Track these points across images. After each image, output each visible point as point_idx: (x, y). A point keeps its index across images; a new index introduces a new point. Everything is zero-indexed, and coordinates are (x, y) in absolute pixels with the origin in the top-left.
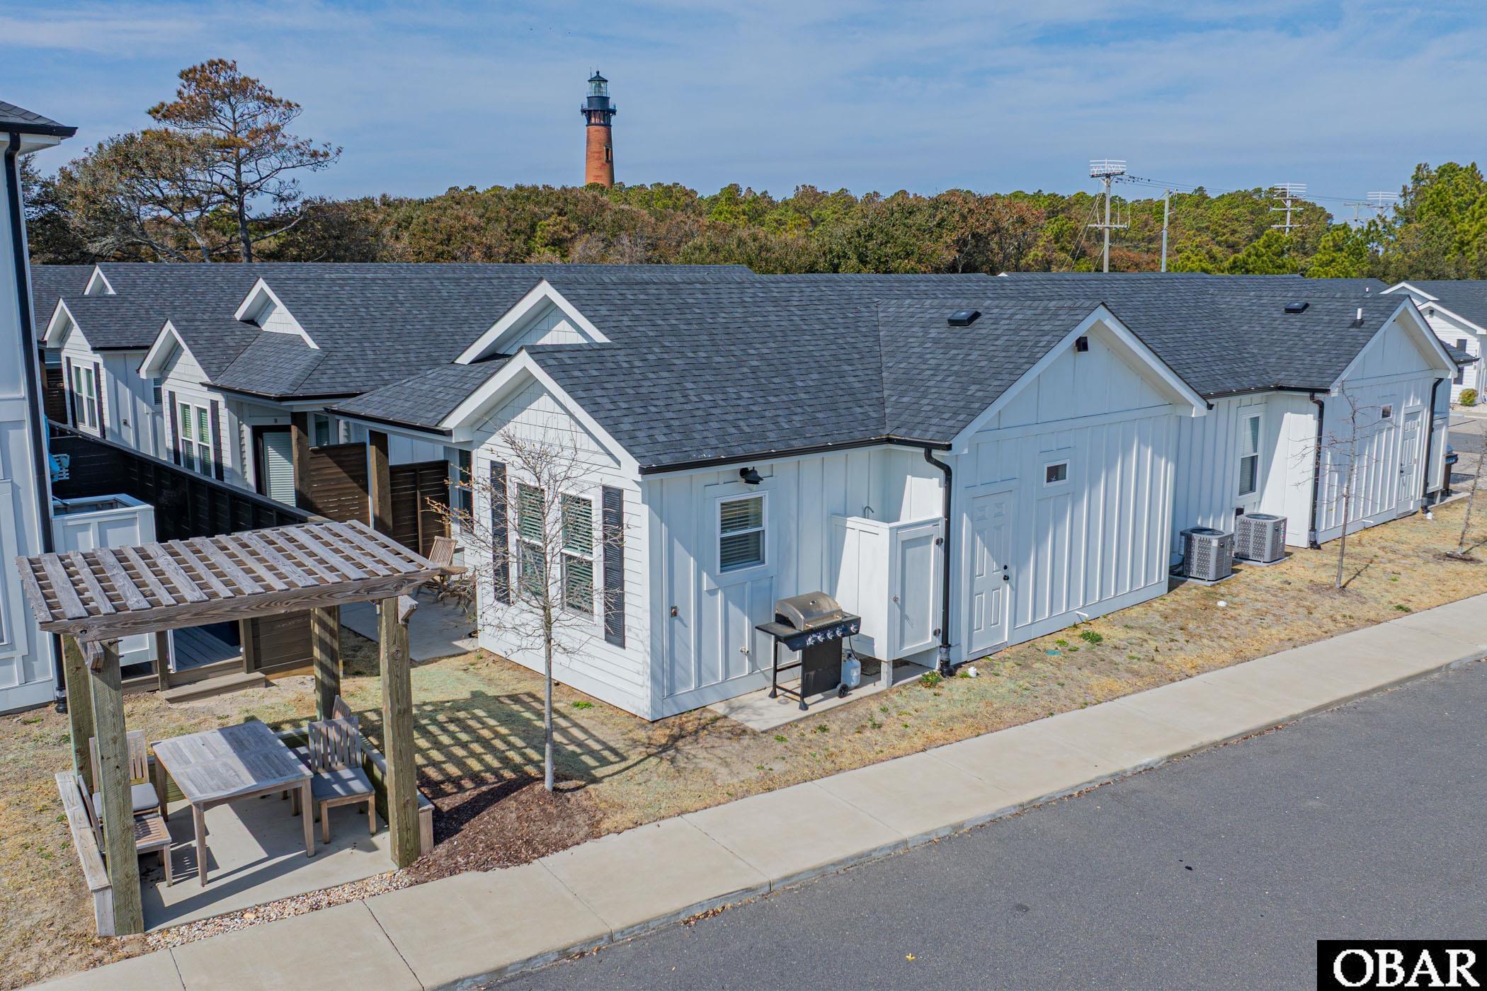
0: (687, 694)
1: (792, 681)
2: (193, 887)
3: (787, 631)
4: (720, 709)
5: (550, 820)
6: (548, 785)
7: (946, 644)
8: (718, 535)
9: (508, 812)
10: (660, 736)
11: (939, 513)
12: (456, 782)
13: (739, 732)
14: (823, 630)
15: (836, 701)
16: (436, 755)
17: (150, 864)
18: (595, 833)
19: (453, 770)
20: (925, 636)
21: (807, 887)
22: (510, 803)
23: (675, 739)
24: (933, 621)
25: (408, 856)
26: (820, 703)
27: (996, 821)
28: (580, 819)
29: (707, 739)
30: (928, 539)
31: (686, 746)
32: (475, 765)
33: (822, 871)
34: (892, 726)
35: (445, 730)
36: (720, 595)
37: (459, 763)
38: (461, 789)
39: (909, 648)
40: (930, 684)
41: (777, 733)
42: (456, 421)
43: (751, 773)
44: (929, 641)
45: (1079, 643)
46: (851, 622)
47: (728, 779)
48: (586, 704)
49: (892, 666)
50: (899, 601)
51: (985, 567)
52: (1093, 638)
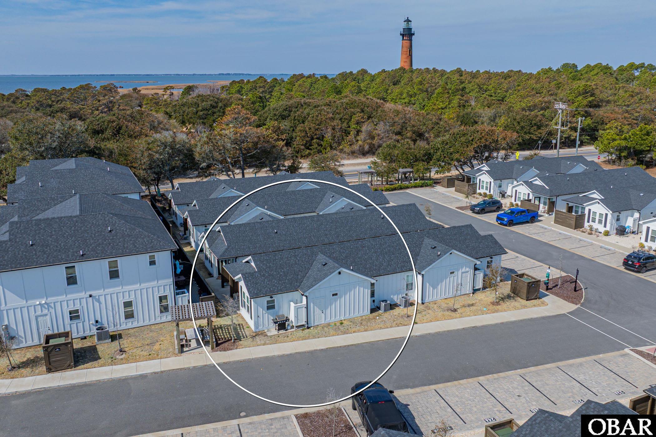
0: (261, 328)
1: (277, 328)
2: (187, 349)
3: (276, 321)
4: (266, 331)
5: (231, 346)
6: (233, 341)
7: (307, 324)
8: (266, 305)
9: (226, 345)
10: (254, 334)
11: (305, 303)
12: (222, 339)
13: (267, 335)
14: (282, 321)
15: (285, 332)
16: (222, 334)
17: (182, 346)
18: (237, 349)
19: (223, 337)
20: (303, 322)
21: (258, 359)
22: (227, 343)
23: (256, 335)
24: (304, 319)
25: (212, 348)
26: (282, 332)
27: (291, 354)
28: (236, 346)
29: (260, 336)
30: (303, 307)
31: (257, 337)
32: (226, 336)
33: (261, 358)
34: (290, 337)
35: (225, 330)
36: (267, 314)
37: (224, 336)
38: (222, 340)
39: (299, 324)
40: (303, 330)
41: (271, 336)
42: (236, 278)
43: (263, 342)
44: (304, 323)
45: (338, 324)
46: (287, 320)
47: (259, 343)
48: (249, 327)
49: (297, 327)
50: (297, 317)
51: (318, 311)
52: (342, 324)
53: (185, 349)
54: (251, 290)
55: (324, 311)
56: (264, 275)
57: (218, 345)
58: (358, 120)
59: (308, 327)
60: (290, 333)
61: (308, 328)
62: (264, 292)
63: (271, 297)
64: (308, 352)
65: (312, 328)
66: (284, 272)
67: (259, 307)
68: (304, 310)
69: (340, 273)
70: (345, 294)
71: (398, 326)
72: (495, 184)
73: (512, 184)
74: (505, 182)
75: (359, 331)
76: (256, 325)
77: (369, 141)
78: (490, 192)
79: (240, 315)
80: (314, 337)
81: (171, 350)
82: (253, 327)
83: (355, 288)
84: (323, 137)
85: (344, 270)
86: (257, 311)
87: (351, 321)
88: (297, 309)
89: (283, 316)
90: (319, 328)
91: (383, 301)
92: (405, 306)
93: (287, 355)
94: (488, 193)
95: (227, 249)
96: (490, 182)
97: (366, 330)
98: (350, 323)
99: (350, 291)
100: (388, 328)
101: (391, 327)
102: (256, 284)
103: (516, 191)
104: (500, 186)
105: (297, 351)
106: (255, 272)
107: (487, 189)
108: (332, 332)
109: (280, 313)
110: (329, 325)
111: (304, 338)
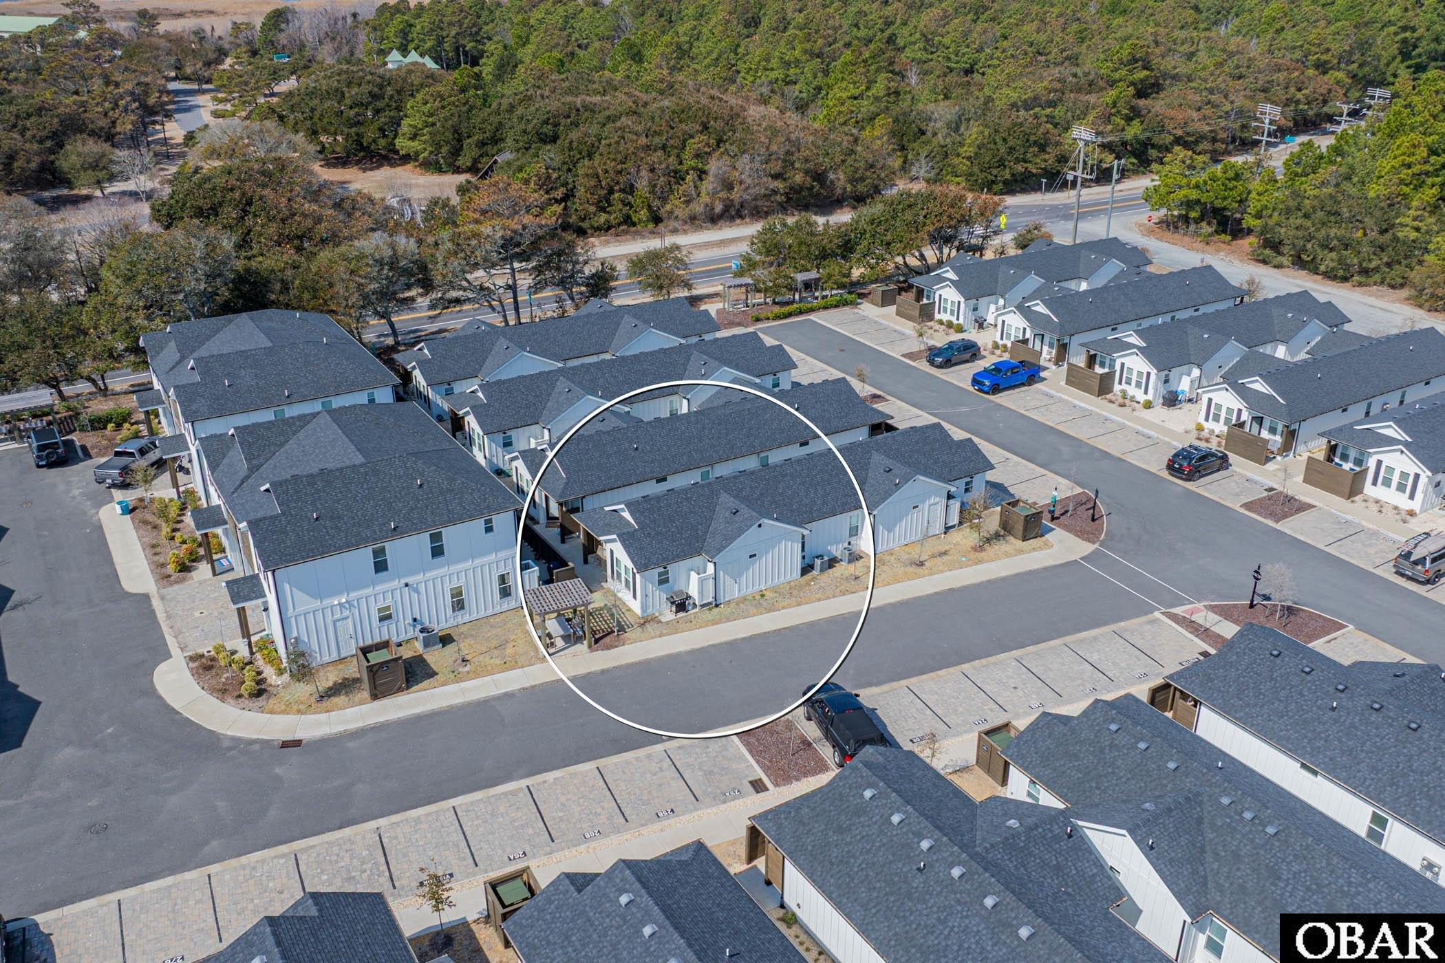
0: (649, 611)
1: (674, 610)
3: (672, 600)
4: (657, 614)
5: (616, 641)
6: (615, 634)
7: (716, 600)
8: (657, 579)
9: (607, 639)
10: (642, 621)
11: (713, 571)
12: (599, 631)
13: (660, 622)
14: (680, 600)
15: (684, 614)
16: (595, 624)
18: (625, 645)
19: (598, 628)
20: (709, 598)
21: (661, 659)
22: (608, 637)
23: (645, 622)
24: (712, 594)
25: (590, 647)
26: (681, 615)
28: (621, 641)
29: (652, 623)
30: (709, 578)
31: (647, 625)
32: (603, 627)
33: (663, 657)
34: (694, 622)
35: (598, 617)
36: (658, 591)
37: (600, 626)
38: (600, 633)
39: (705, 602)
40: (710, 609)
41: (667, 623)
43: (658, 633)
44: (711, 600)
45: (758, 597)
46: (689, 597)
47: (652, 634)
48: (629, 610)
49: (701, 606)
50: (701, 592)
51: (729, 580)
52: (763, 596)
54: (635, 560)
55: (738, 580)
56: (649, 535)
57: (597, 641)
58: (699, 149)
59: (715, 604)
60: (693, 616)
61: (717, 606)
62: (653, 562)
63: (664, 568)
64: (727, 643)
65: (722, 606)
66: (676, 527)
67: (646, 583)
68: (711, 582)
69: (760, 526)
70: (767, 553)
71: (844, 595)
72: (966, 306)
73: (996, 303)
74: (983, 301)
75: (789, 606)
76: (644, 607)
77: (723, 195)
78: (958, 319)
79: (609, 590)
80: (728, 620)
81: (532, 653)
82: (638, 611)
83: (780, 543)
84: (632, 186)
85: (766, 521)
86: (644, 588)
87: (775, 589)
88: (702, 582)
89: (682, 592)
90: (732, 606)
91: (817, 557)
92: (850, 562)
93: (698, 650)
94: (955, 322)
95: (567, 484)
96: (959, 302)
97: (799, 604)
98: (775, 595)
99: (773, 547)
100: (829, 598)
101: (834, 597)
102: (641, 549)
103: (1003, 321)
104: (975, 309)
105: (711, 643)
106: (636, 530)
107: (952, 313)
108: (752, 610)
109: (676, 589)
110: (744, 599)
111: (715, 623)
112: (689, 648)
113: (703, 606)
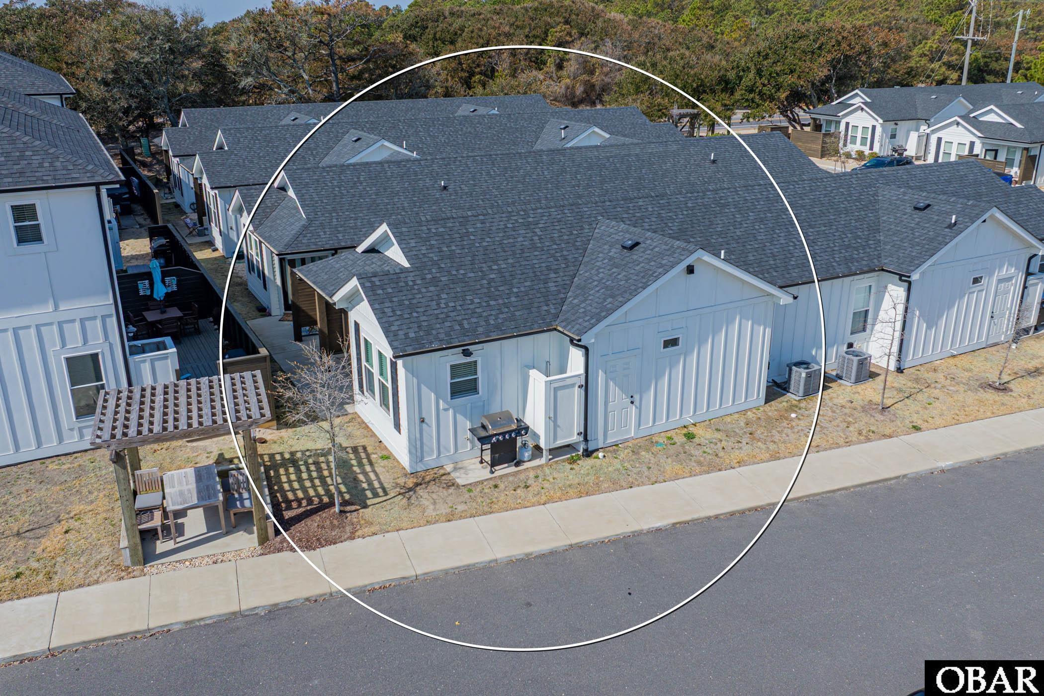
0: (431, 459)
1: (487, 457)
2: (170, 545)
3: (483, 434)
4: (449, 468)
5: (333, 527)
6: (337, 509)
7: (586, 440)
8: (449, 381)
9: (313, 524)
10: (410, 483)
11: (582, 371)
12: (299, 501)
13: (452, 484)
14: (503, 434)
15: (513, 469)
16: (296, 485)
17: (148, 536)
18: (352, 538)
19: (300, 494)
20: (572, 435)
21: (436, 579)
22: (316, 518)
23: (417, 485)
24: (577, 426)
25: (263, 540)
26: (504, 470)
27: (552, 553)
28: (348, 529)
29: (432, 487)
30: (573, 385)
31: (420, 491)
32: (311, 492)
33: (446, 572)
34: (534, 488)
35: (308, 469)
36: (451, 412)
37: (304, 490)
38: (300, 506)
39: (560, 442)
40: (572, 461)
41: (469, 487)
42: (338, 298)
43: (444, 509)
44: (574, 438)
45: (680, 439)
46: (522, 429)
47: (430, 512)
48: (388, 457)
49: (551, 451)
50: (553, 419)
51: (617, 396)
52: (690, 437)
53: (161, 546)
54: (393, 328)
55: (637, 398)
56: (435, 281)
57: (283, 527)
58: (561, 37)
59: (586, 450)
60: (532, 474)
61: (588, 453)
62: (442, 336)
63: (467, 353)
64: (614, 542)
65: (601, 455)
66: (499, 271)
67: (424, 389)
68: (577, 394)
69: (690, 270)
70: (701, 342)
71: (868, 440)
72: (884, 130)
74: (903, 126)
75: (754, 460)
76: (417, 449)
77: (585, 77)
78: (871, 148)
79: (356, 417)
80: (616, 486)
82: (404, 458)
83: (730, 322)
84: (493, 70)
86: (417, 401)
87: (716, 424)
88: (554, 393)
89: (507, 417)
90: (622, 455)
91: (798, 364)
92: (858, 380)
93: (542, 556)
94: (867, 151)
95: (305, 227)
96: (874, 127)
97: (775, 457)
98: (719, 435)
99: (715, 332)
100: (838, 446)
101: (848, 443)
102: (412, 308)
104: (893, 136)
105: (574, 541)
106: (403, 270)
107: (863, 143)
108: (670, 466)
109: (495, 409)
110: (650, 442)
111: (584, 491)
112: (517, 551)
113: (556, 452)
